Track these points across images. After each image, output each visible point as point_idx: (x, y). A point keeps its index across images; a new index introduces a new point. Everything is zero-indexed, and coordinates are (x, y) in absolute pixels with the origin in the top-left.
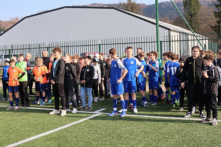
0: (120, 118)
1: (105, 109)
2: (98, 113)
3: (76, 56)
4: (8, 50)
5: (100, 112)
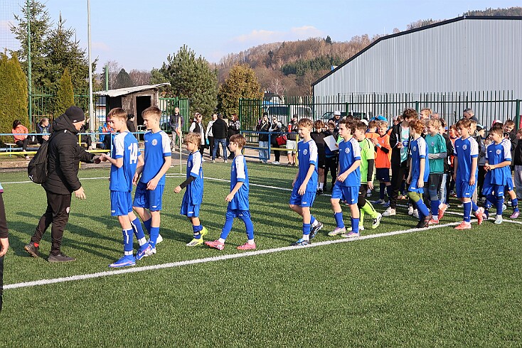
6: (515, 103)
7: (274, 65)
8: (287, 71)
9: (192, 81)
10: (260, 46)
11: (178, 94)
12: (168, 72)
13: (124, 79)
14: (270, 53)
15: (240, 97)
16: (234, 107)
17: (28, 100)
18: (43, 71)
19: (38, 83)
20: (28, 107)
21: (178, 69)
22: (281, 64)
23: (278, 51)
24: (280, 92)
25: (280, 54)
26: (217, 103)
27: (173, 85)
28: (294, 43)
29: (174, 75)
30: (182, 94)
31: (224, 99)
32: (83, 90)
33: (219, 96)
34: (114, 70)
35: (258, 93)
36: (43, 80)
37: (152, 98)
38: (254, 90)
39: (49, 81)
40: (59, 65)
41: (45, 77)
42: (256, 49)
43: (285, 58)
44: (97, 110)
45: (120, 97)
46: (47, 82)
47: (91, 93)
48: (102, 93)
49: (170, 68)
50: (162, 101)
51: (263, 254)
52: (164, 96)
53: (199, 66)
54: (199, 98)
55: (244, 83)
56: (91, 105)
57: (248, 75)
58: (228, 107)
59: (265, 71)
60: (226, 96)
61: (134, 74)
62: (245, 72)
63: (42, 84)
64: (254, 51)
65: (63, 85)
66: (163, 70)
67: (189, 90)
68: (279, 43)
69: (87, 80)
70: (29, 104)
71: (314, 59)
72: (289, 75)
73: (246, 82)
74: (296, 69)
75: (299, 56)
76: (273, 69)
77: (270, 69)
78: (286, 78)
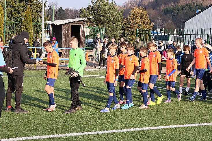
7: (158, 8)
9: (106, 17)
11: (97, 25)
12: (92, 10)
13: (61, 14)
15: (136, 28)
16: (133, 34)
17: (4, 25)
18: (13, 7)
19: (10, 15)
20: (4, 29)
21: (98, 9)
22: (163, 7)
24: (162, 26)
26: (121, 32)
27: (94, 19)
29: (95, 13)
30: (100, 25)
31: (126, 29)
32: (38, 20)
33: (123, 27)
34: (55, 8)
35: (148, 26)
36: (13, 13)
37: (81, 27)
38: (146, 24)
39: (17, 13)
40: (23, 3)
41: (14, 11)
43: (165, 4)
44: (46, 33)
45: (61, 26)
46: (15, 14)
47: (43, 22)
48: (50, 22)
49: (93, 7)
50: (87, 29)
51: (154, 129)
52: (89, 25)
53: (112, 8)
54: (111, 28)
55: (139, 19)
56: (43, 30)
57: (142, 14)
58: (128, 34)
59: (152, 12)
60: (127, 27)
61: (68, 11)
62: (141, 12)
63: (12, 15)
65: (26, 16)
66: (88, 9)
67: (104, 22)
69: (40, 14)
70: (4, 28)
71: (185, 4)
72: (167, 15)
73: (141, 18)
74: (172, 11)
75: (175, 2)
76: (157, 10)
77: (155, 10)
78: (165, 17)
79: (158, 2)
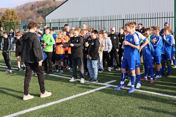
0: (126, 93)
1: (116, 81)
2: (107, 85)
3: (91, 29)
4: (49, 23)
5: (109, 84)
6: (122, 21)
7: (34, 10)
8: (39, 12)
10: (29, 3)
14: (32, 5)
22: (37, 9)
23: (35, 4)
25: (36, 6)
28: (41, 1)
42: (27, 4)
43: (38, 7)
59: (31, 12)
64: (26, 5)
68: (36, 1)
71: (49, 7)
72: (39, 14)
73: (12, 15)
74: (42, 11)
75: (43, 6)
76: (33, 11)
77: (32, 11)
78: (38, 14)
79: (34, 7)
